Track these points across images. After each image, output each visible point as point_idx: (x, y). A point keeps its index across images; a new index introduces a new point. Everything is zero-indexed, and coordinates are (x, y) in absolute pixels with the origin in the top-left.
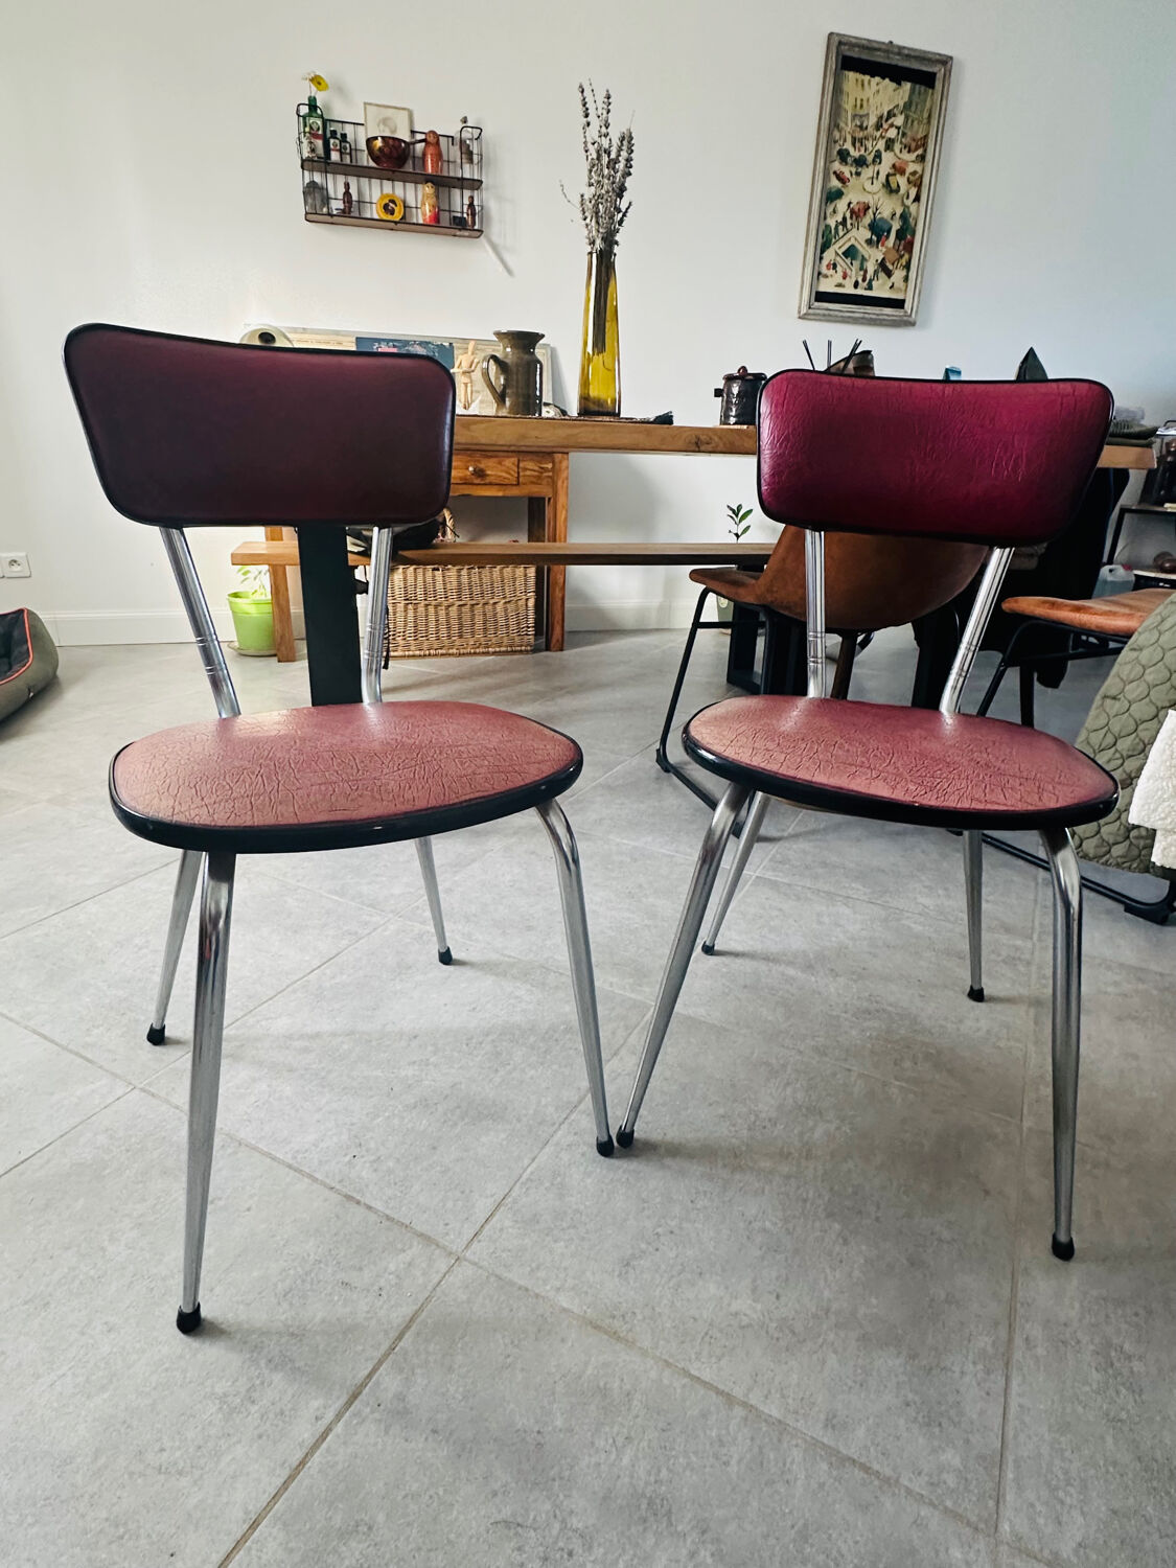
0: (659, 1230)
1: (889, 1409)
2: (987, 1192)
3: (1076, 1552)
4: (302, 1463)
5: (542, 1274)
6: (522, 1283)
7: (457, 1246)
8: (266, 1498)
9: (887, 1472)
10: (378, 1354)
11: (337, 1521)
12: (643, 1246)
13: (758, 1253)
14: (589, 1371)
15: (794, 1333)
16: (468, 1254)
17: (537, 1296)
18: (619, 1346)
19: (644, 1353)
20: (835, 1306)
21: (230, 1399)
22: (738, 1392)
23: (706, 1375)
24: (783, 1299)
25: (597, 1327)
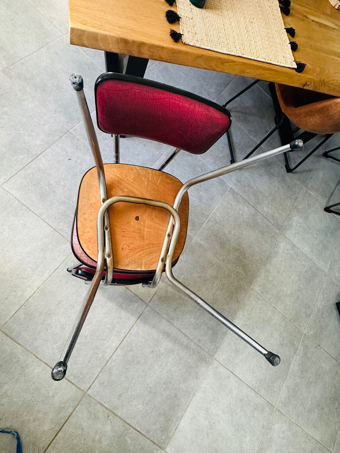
0: (182, 303)
1: (207, 339)
2: (238, 302)
3: (222, 360)
4: (123, 340)
5: (161, 310)
6: (157, 311)
7: (147, 302)
8: (118, 345)
9: (203, 348)
10: (133, 323)
11: (129, 349)
12: (179, 306)
13: (197, 310)
14: (166, 329)
15: (198, 326)
16: (149, 304)
17: (160, 314)
18: (171, 325)
19: (175, 327)
20: (206, 322)
21: (110, 329)
22: (187, 335)
23: (183, 332)
24: (198, 319)
25: (168, 321)
